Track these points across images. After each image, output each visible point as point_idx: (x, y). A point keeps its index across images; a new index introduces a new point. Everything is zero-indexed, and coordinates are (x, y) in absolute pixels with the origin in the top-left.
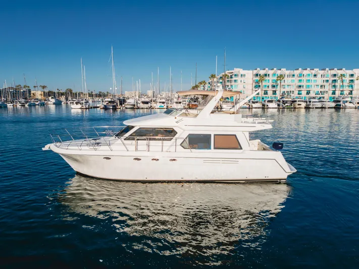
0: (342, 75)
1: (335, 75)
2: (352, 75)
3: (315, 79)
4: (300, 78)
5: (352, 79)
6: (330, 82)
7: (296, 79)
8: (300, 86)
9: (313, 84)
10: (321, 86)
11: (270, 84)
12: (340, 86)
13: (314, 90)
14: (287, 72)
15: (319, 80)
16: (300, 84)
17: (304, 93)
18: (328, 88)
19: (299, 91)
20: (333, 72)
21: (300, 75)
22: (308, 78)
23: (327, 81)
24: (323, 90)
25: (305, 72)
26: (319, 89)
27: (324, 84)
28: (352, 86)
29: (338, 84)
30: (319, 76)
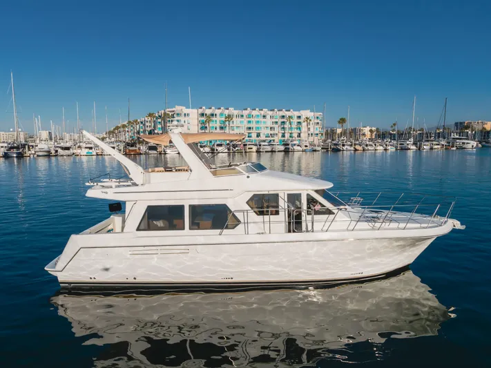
0: (290, 117)
1: (283, 117)
2: (299, 117)
3: (264, 120)
4: (249, 119)
5: (299, 120)
6: (279, 123)
7: (245, 120)
8: (250, 128)
9: (262, 125)
10: (271, 128)
11: (218, 125)
12: (289, 128)
13: (265, 132)
14: (236, 112)
15: (269, 122)
16: (249, 126)
17: (254, 136)
18: (278, 130)
19: (249, 133)
20: (281, 113)
21: (249, 116)
22: (257, 120)
23: (276, 123)
24: (272, 132)
25: (254, 113)
26: (269, 132)
27: (272, 126)
28: (300, 129)
29: (287, 125)
30: (268, 117)
